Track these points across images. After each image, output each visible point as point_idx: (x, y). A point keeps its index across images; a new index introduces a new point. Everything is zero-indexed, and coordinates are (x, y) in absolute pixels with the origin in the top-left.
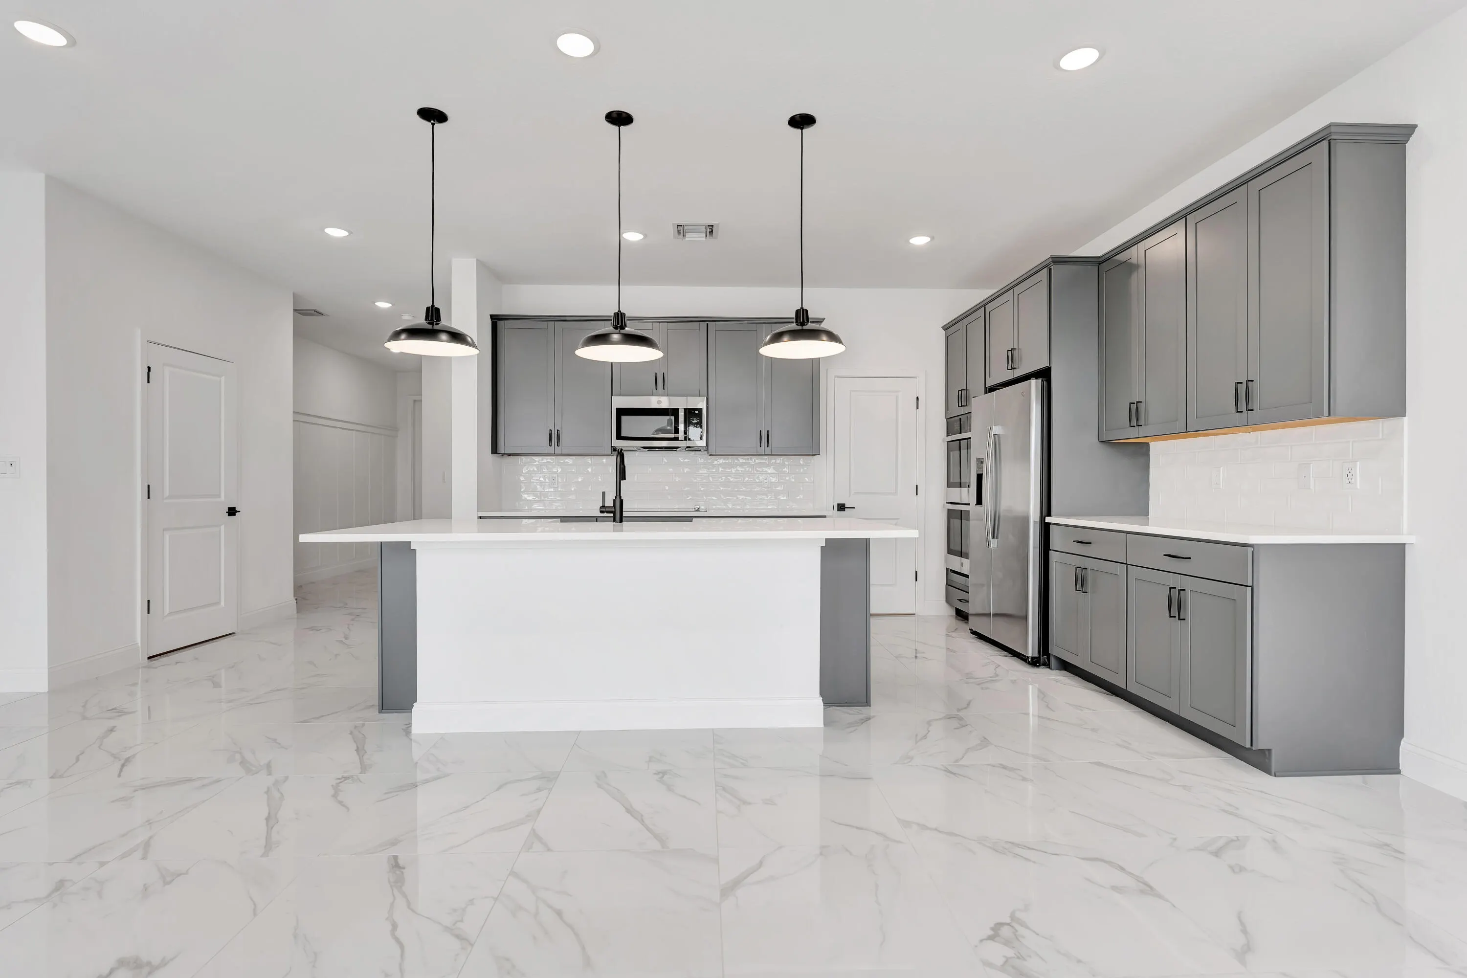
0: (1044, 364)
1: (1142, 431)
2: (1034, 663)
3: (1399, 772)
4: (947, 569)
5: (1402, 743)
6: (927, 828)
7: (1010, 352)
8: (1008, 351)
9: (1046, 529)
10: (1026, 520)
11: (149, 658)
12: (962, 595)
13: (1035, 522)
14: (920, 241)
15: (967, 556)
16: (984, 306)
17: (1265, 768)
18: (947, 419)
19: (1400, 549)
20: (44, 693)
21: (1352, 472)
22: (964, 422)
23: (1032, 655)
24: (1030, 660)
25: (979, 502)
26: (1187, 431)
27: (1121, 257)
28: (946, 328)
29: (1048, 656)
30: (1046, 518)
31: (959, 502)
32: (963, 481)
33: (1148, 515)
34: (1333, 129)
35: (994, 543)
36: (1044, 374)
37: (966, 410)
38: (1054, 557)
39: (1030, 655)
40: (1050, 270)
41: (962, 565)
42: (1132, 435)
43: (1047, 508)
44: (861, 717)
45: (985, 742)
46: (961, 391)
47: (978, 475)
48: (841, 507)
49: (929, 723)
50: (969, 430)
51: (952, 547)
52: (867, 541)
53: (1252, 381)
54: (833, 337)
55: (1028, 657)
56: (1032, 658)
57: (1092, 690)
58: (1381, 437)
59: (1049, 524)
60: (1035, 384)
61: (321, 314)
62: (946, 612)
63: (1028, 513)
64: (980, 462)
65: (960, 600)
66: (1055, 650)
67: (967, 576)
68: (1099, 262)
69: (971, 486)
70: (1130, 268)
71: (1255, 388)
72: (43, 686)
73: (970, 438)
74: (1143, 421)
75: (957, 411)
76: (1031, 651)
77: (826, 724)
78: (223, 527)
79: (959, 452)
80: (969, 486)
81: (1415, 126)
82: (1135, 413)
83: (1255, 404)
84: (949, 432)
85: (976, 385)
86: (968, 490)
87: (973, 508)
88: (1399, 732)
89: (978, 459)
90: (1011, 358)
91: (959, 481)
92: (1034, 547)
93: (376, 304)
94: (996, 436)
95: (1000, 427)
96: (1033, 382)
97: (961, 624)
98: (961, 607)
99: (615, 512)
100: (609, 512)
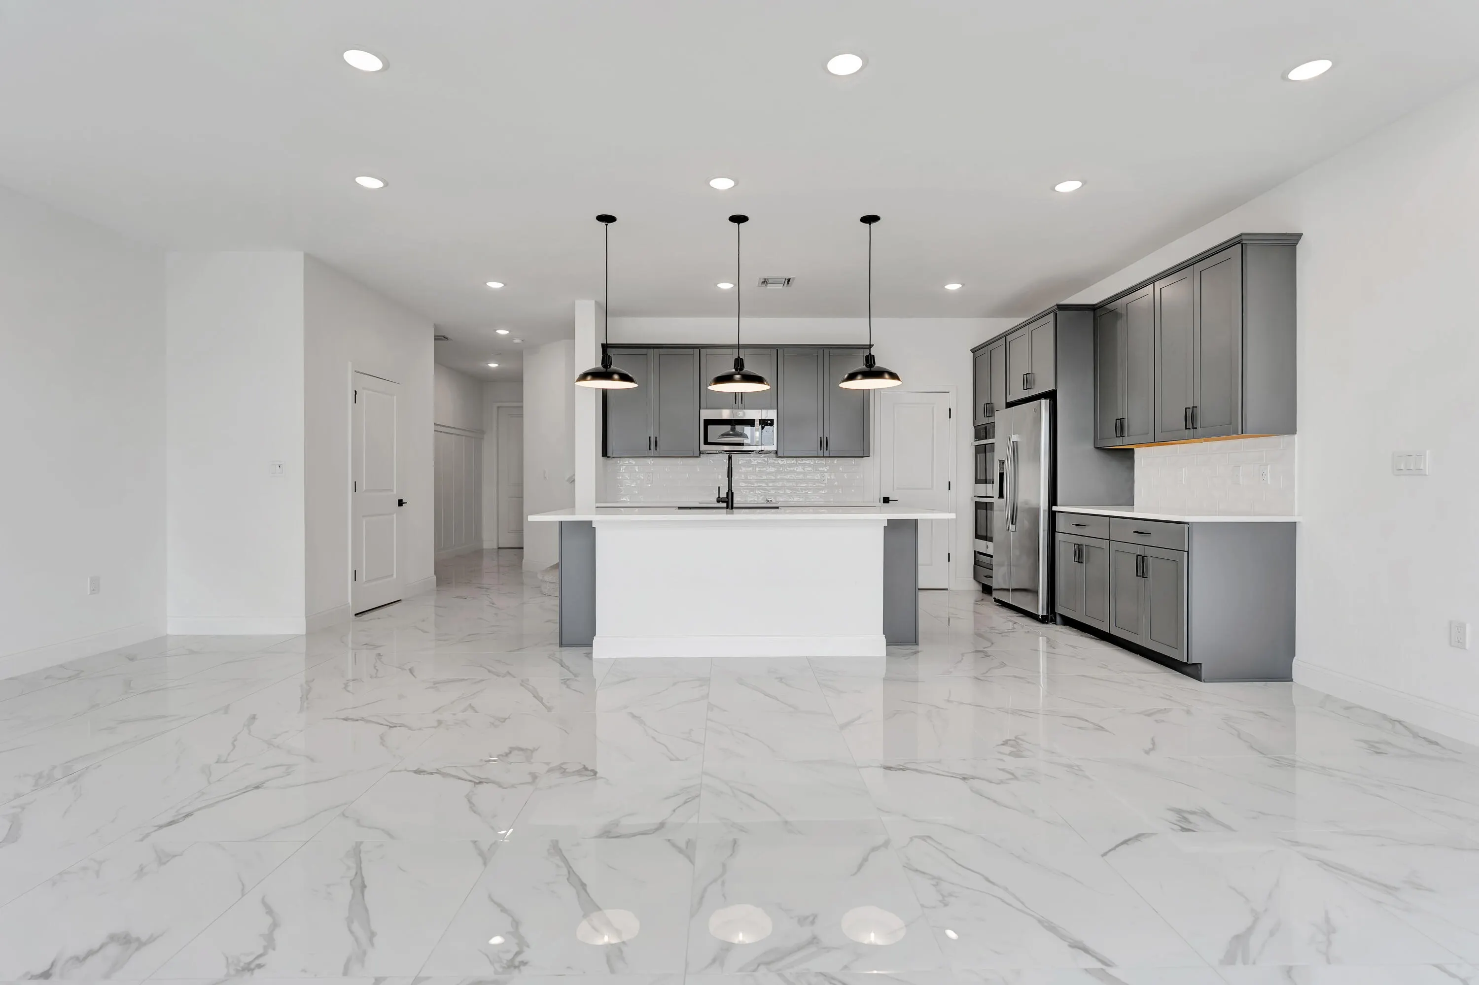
0: (1052, 388)
1: (1126, 440)
2: (1043, 620)
3: (1292, 680)
4: (975, 551)
5: (1294, 660)
6: (963, 703)
7: (1025, 376)
8: (1024, 375)
9: (1052, 516)
10: (1039, 509)
11: (356, 615)
12: (987, 572)
13: (1044, 511)
14: (953, 287)
15: (991, 540)
16: (1005, 336)
17: (1198, 678)
18: (975, 427)
19: (1292, 527)
20: (303, 635)
21: (1265, 472)
22: (989, 430)
23: (1042, 613)
24: (1040, 617)
25: (1001, 495)
26: (1155, 442)
27: (1109, 306)
28: (974, 351)
29: (1055, 614)
30: (1053, 507)
31: (985, 495)
32: (988, 478)
33: (1134, 505)
34: (1243, 237)
35: (1012, 527)
36: (1051, 395)
37: (990, 420)
38: (1059, 537)
39: (1040, 613)
40: (1056, 314)
41: (987, 547)
42: (1119, 443)
43: (1053, 499)
44: (913, 651)
45: (1003, 665)
46: (987, 404)
47: (1000, 473)
48: (886, 500)
49: (963, 655)
50: (993, 437)
51: (979, 533)
52: (916, 521)
53: (1196, 407)
54: (894, 376)
55: (1039, 616)
56: (1042, 616)
57: (1088, 637)
58: (1282, 448)
59: (1055, 512)
60: (1044, 403)
61: (447, 338)
62: (973, 586)
63: (1039, 504)
64: (1002, 463)
65: (986, 576)
66: (1060, 610)
67: (991, 556)
68: (1093, 308)
69: (994, 482)
70: (1115, 315)
71: (1198, 412)
72: (302, 630)
73: (994, 443)
74: (1126, 434)
75: (983, 421)
76: (1041, 611)
77: (887, 655)
78: (395, 515)
79: (984, 454)
80: (993, 483)
81: (1302, 234)
82: (1120, 428)
83: (1199, 424)
84: (977, 437)
85: (999, 401)
86: (993, 485)
87: (996, 500)
88: (1292, 653)
89: (1000, 461)
90: (1028, 381)
91: (984, 478)
92: (1044, 530)
93: (497, 331)
94: (1015, 443)
95: (1018, 435)
96: (1043, 401)
97: (986, 596)
98: (986, 582)
99: (728, 502)
100: (723, 502)
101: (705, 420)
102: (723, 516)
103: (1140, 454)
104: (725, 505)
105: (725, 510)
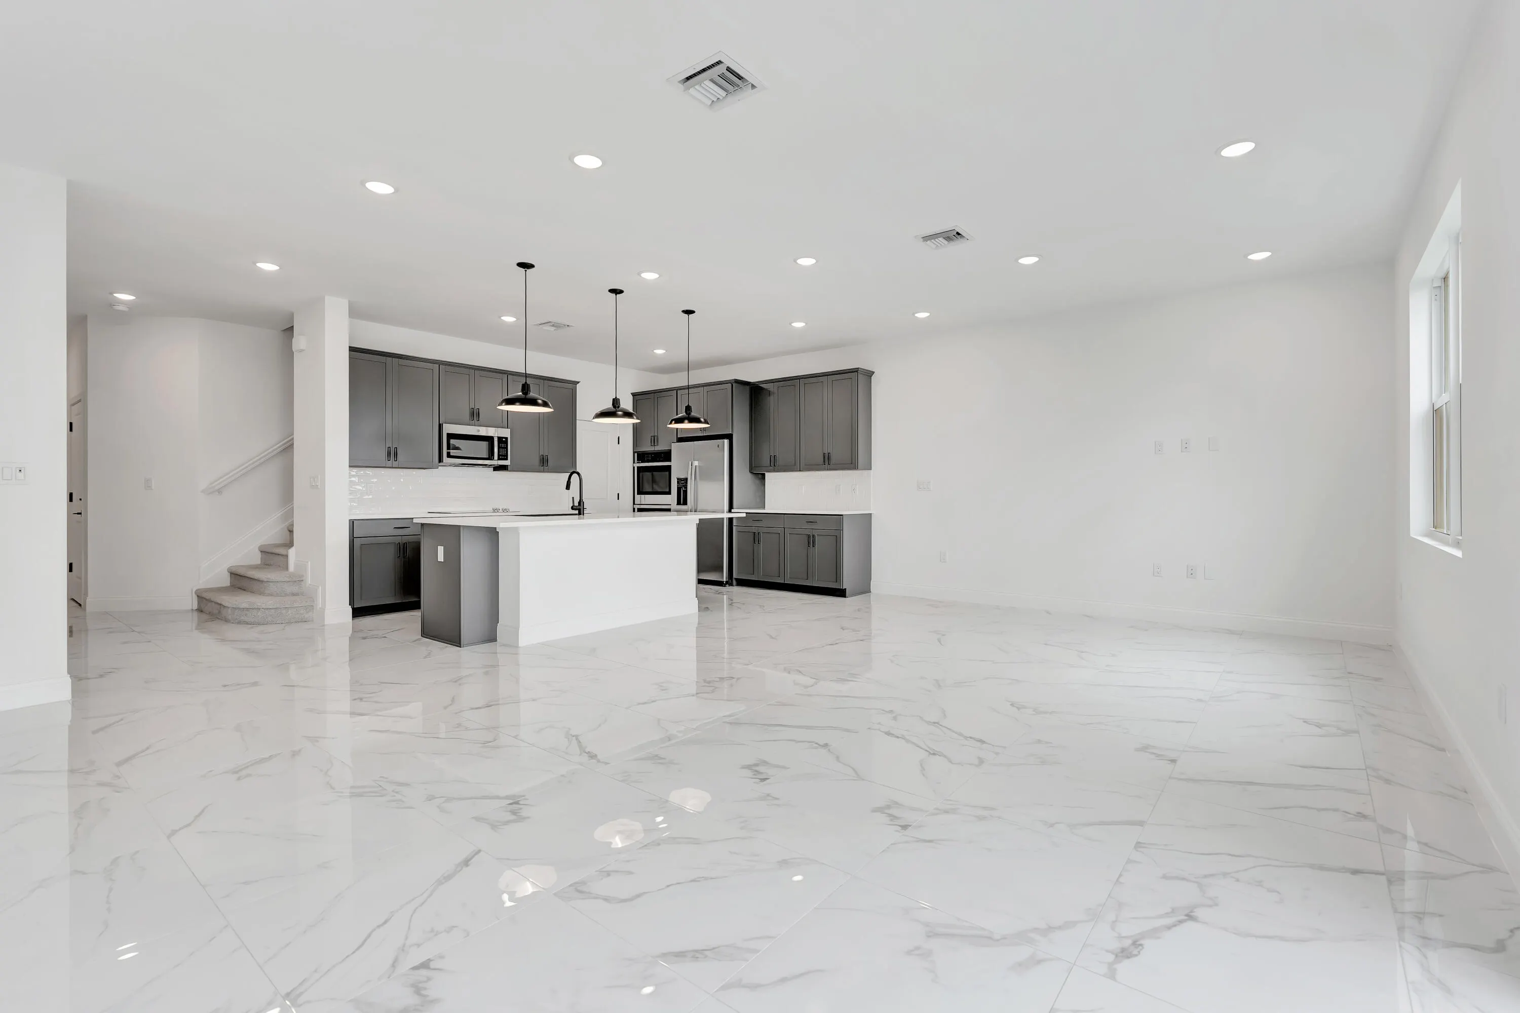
0: (729, 432)
2: (726, 584)
3: (871, 592)
16: (676, 390)
18: (636, 452)
25: (682, 503)
27: (763, 386)
29: (733, 579)
30: (732, 510)
31: (655, 503)
32: (659, 490)
34: (859, 369)
36: (730, 435)
37: (657, 448)
38: (736, 529)
39: (724, 580)
40: (733, 385)
43: (730, 505)
46: (653, 436)
47: (678, 487)
50: (667, 461)
53: (830, 453)
58: (860, 476)
63: (722, 508)
64: (681, 480)
66: (737, 576)
68: (750, 384)
69: (671, 494)
70: (768, 392)
71: (832, 456)
73: (669, 466)
74: (777, 464)
75: (649, 448)
77: (698, 611)
79: (652, 473)
80: (668, 494)
81: (876, 372)
82: (773, 461)
83: (831, 462)
84: (639, 460)
87: (673, 507)
88: (870, 578)
89: (678, 479)
91: (653, 490)
94: (696, 466)
95: (698, 462)
96: (725, 441)
99: (579, 509)
100: (575, 509)
101: (448, 434)
102: (575, 521)
103: (767, 475)
104: (577, 512)
105: (577, 516)
